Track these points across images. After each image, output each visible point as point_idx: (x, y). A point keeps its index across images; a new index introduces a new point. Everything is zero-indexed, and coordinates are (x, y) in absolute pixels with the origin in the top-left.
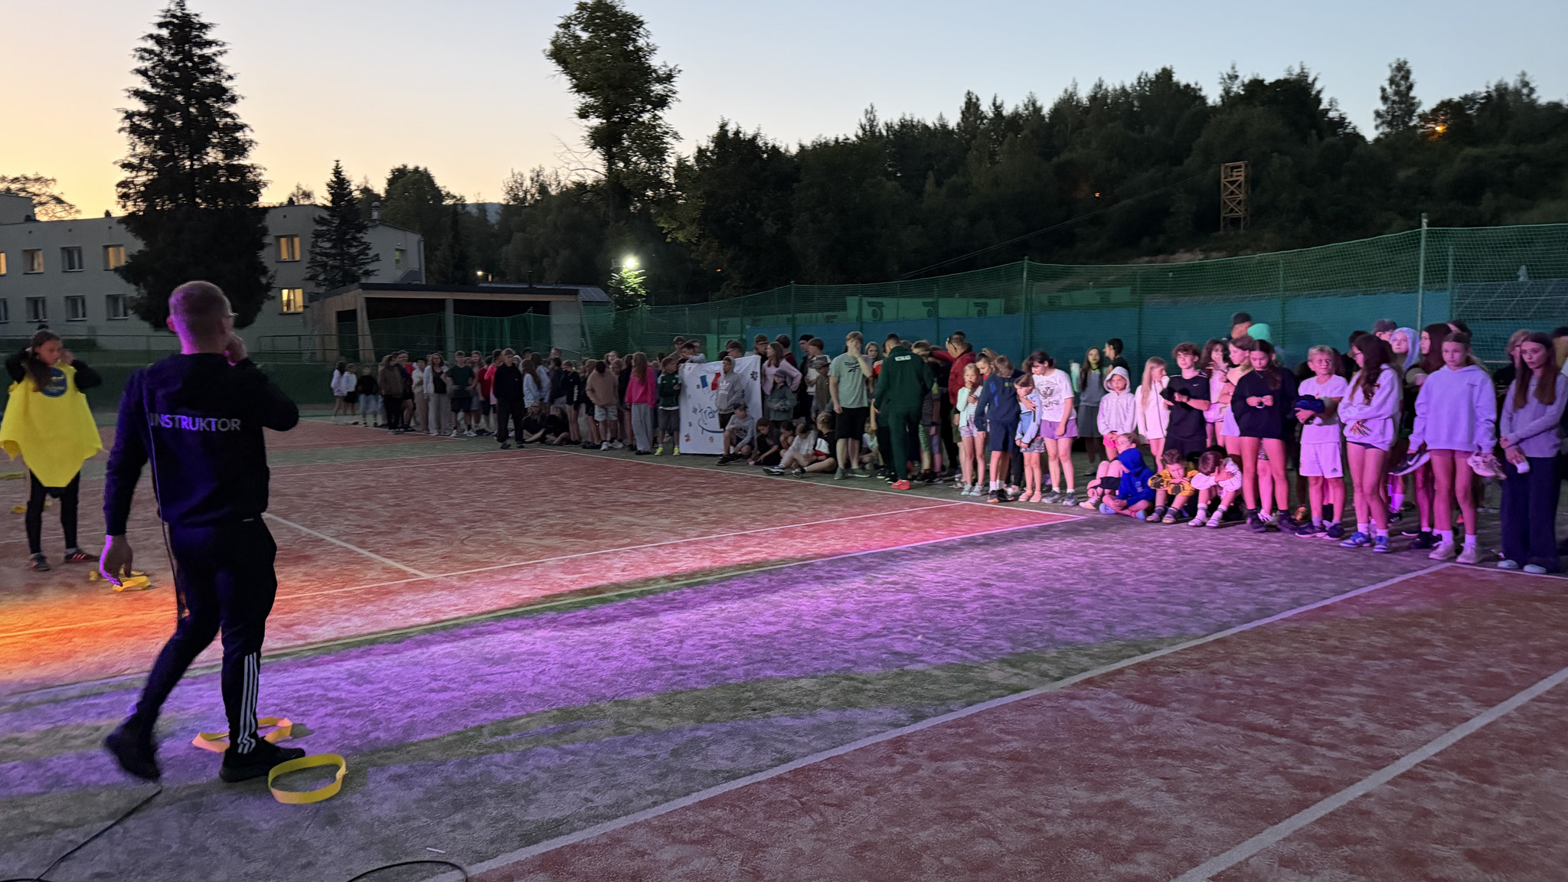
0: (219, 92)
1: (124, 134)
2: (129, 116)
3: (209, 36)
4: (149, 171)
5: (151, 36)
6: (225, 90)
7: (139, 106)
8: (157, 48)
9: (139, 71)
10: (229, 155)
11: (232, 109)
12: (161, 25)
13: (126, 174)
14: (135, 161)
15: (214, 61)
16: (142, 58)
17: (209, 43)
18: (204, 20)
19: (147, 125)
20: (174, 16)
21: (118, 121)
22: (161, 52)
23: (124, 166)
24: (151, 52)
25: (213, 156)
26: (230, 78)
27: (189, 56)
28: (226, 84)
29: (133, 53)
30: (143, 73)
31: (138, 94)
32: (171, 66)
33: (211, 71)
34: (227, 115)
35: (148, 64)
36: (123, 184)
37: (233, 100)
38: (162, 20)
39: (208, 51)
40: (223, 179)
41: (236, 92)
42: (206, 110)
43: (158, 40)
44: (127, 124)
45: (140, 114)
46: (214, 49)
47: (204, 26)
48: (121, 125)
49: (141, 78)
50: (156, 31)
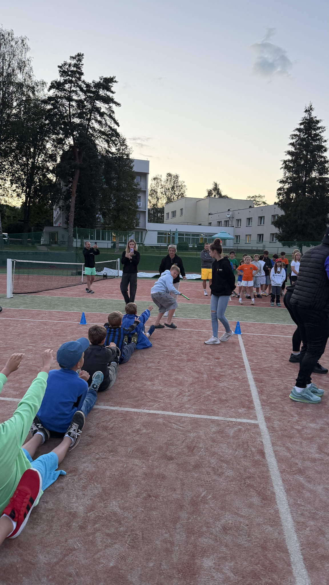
0: (321, 148)
1: (282, 169)
2: (285, 162)
3: (319, 125)
4: (289, 183)
5: (297, 129)
6: (323, 147)
7: (289, 157)
8: (298, 133)
9: (291, 144)
10: (321, 174)
11: (324, 154)
12: (301, 124)
13: (281, 185)
14: (285, 179)
15: (320, 135)
16: (292, 138)
17: (319, 128)
18: (318, 119)
19: (291, 165)
20: (306, 119)
21: (281, 165)
22: (300, 135)
23: (281, 182)
24: (295, 135)
25: (314, 174)
26: (325, 141)
27: (310, 135)
28: (323, 144)
29: (290, 137)
30: (292, 144)
31: (289, 153)
32: (303, 140)
33: (319, 140)
34: (322, 157)
35: (294, 141)
36: (280, 189)
37: (325, 150)
38: (302, 122)
39: (318, 132)
40: (317, 184)
41: (327, 147)
42: (313, 156)
43: (299, 130)
44: (284, 165)
45: (289, 161)
46: (320, 130)
47: (318, 122)
48: (282, 166)
49: (291, 146)
50: (298, 127)
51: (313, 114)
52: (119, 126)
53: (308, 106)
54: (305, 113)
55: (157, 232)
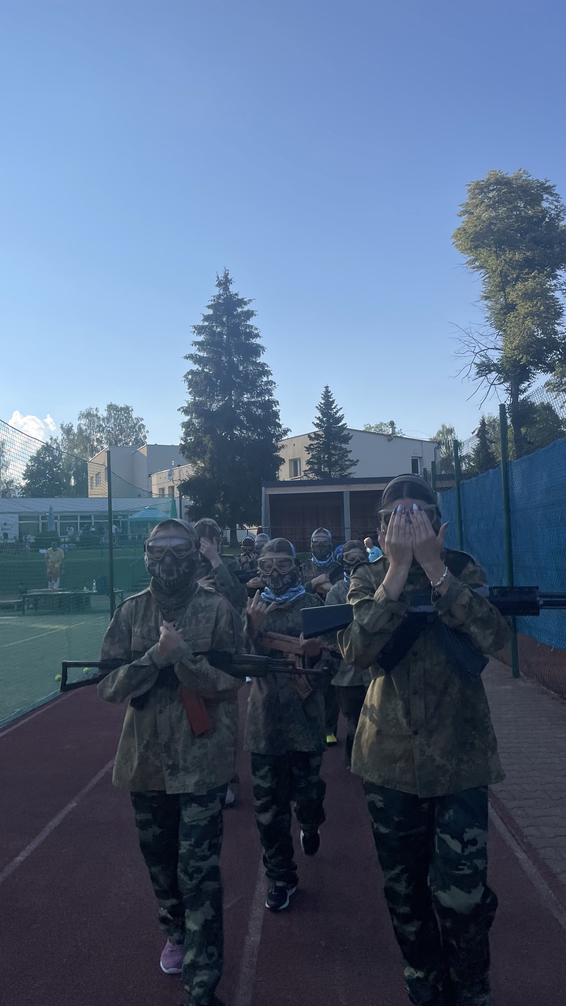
5: (204, 317)
8: (208, 324)
9: (197, 343)
12: (211, 307)
13: (186, 417)
14: (193, 407)
16: (198, 333)
18: (240, 297)
20: (221, 299)
23: (184, 412)
24: (204, 328)
30: (200, 344)
36: (185, 425)
38: (210, 303)
41: (262, 345)
47: (242, 302)
48: (184, 382)
50: (208, 312)
51: (233, 289)
53: (221, 276)
54: (218, 289)
55: (17, 516)
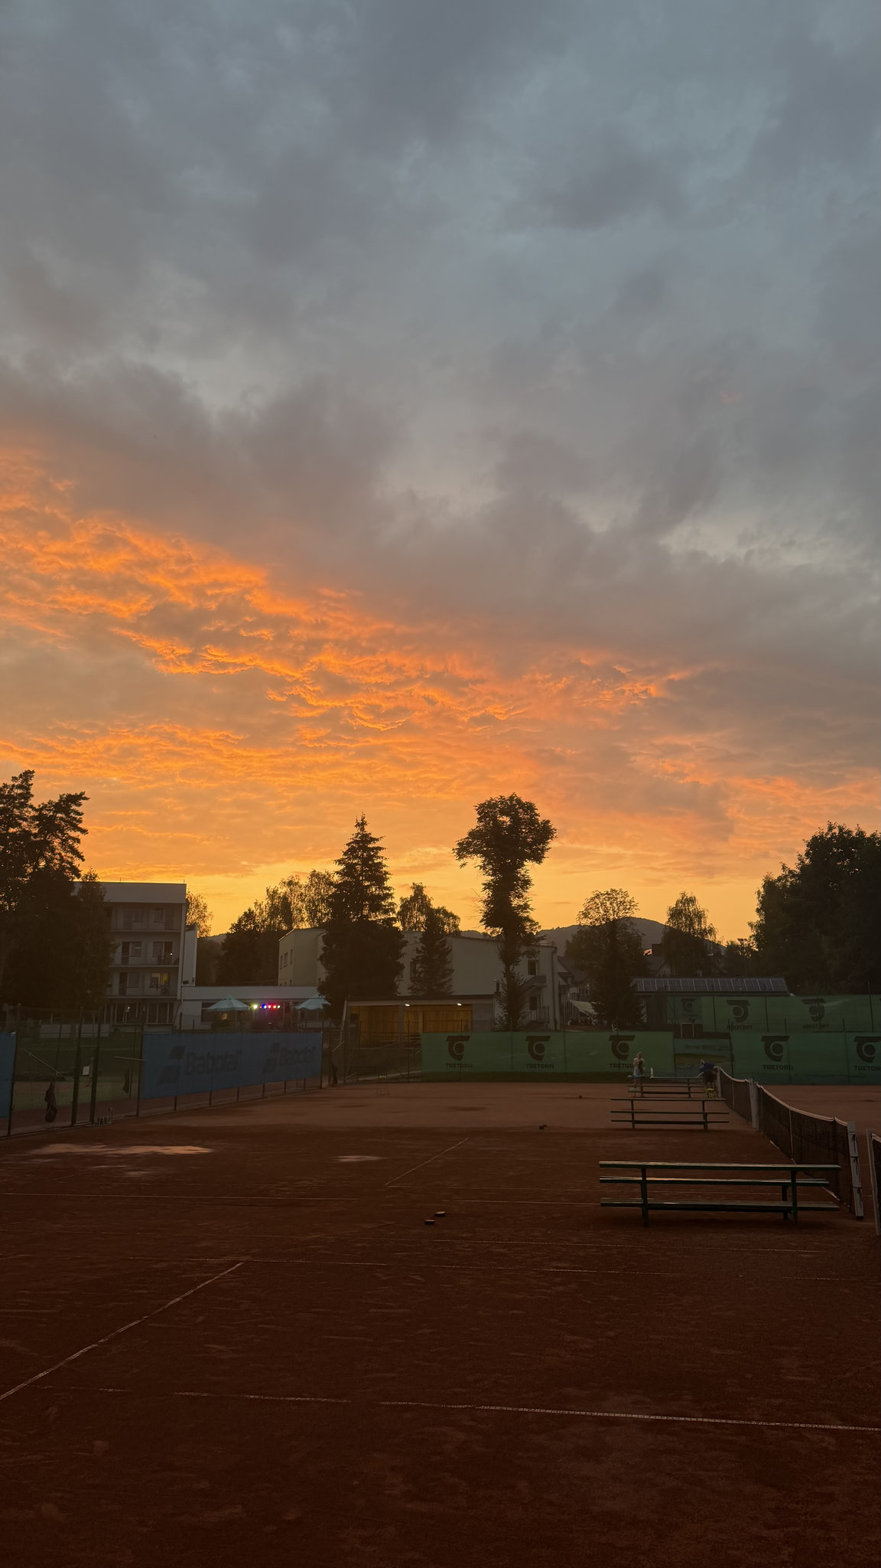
3: (377, 844)
5: (345, 851)
12: (349, 844)
20: (357, 837)
22: (348, 859)
26: (386, 866)
38: (351, 840)
41: (389, 873)
43: (348, 852)
47: (373, 840)
50: (349, 847)
52: (83, 860)
53: (360, 818)
54: (356, 829)
55: (200, 1003)
